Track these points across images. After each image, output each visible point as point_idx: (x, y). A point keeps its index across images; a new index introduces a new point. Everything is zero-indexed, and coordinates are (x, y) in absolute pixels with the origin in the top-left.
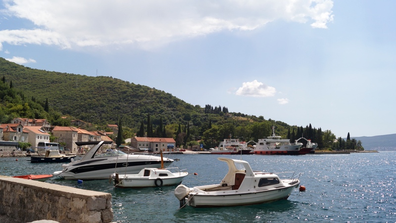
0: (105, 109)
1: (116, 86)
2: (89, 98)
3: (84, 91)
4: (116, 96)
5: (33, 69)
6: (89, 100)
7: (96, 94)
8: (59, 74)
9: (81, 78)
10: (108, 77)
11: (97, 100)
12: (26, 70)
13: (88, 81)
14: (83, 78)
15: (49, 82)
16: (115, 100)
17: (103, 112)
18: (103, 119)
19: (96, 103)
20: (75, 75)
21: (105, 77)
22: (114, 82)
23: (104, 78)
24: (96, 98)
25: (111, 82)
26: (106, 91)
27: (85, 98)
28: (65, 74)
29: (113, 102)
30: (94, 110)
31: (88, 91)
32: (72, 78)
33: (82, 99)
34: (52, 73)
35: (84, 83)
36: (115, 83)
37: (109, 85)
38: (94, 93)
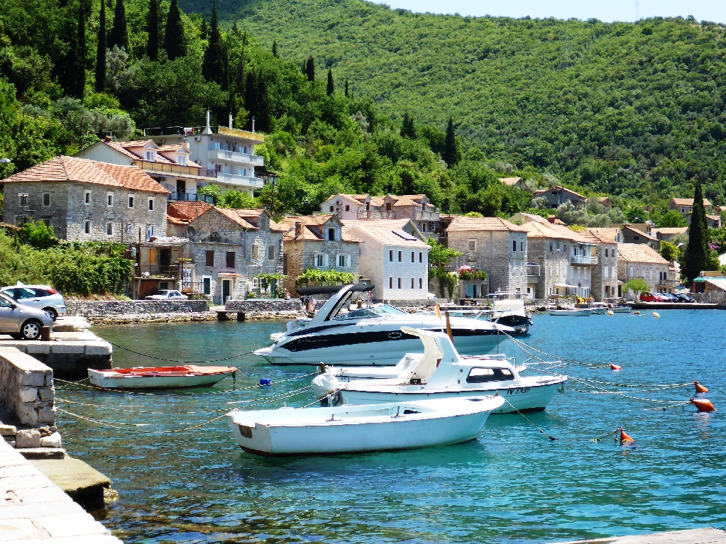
0: (668, 139)
1: (708, 51)
2: (612, 104)
3: (591, 79)
4: (707, 88)
5: (417, 15)
6: (610, 111)
7: (633, 88)
8: (504, 22)
9: (580, 32)
10: (678, 20)
11: (639, 110)
12: (397, 19)
13: (605, 39)
14: (589, 30)
15: (471, 56)
16: (704, 105)
17: (660, 150)
18: (663, 179)
19: (636, 118)
20: (561, 22)
21: (668, 20)
22: (702, 35)
23: (663, 25)
24: (637, 103)
25: (688, 36)
26: (673, 71)
27: (596, 102)
28: (527, 23)
29: (699, 111)
30: (628, 146)
31: (605, 79)
32: (551, 35)
33: (584, 108)
34: (481, 21)
35: (593, 47)
36: (704, 41)
37: (683, 48)
38: (629, 82)
